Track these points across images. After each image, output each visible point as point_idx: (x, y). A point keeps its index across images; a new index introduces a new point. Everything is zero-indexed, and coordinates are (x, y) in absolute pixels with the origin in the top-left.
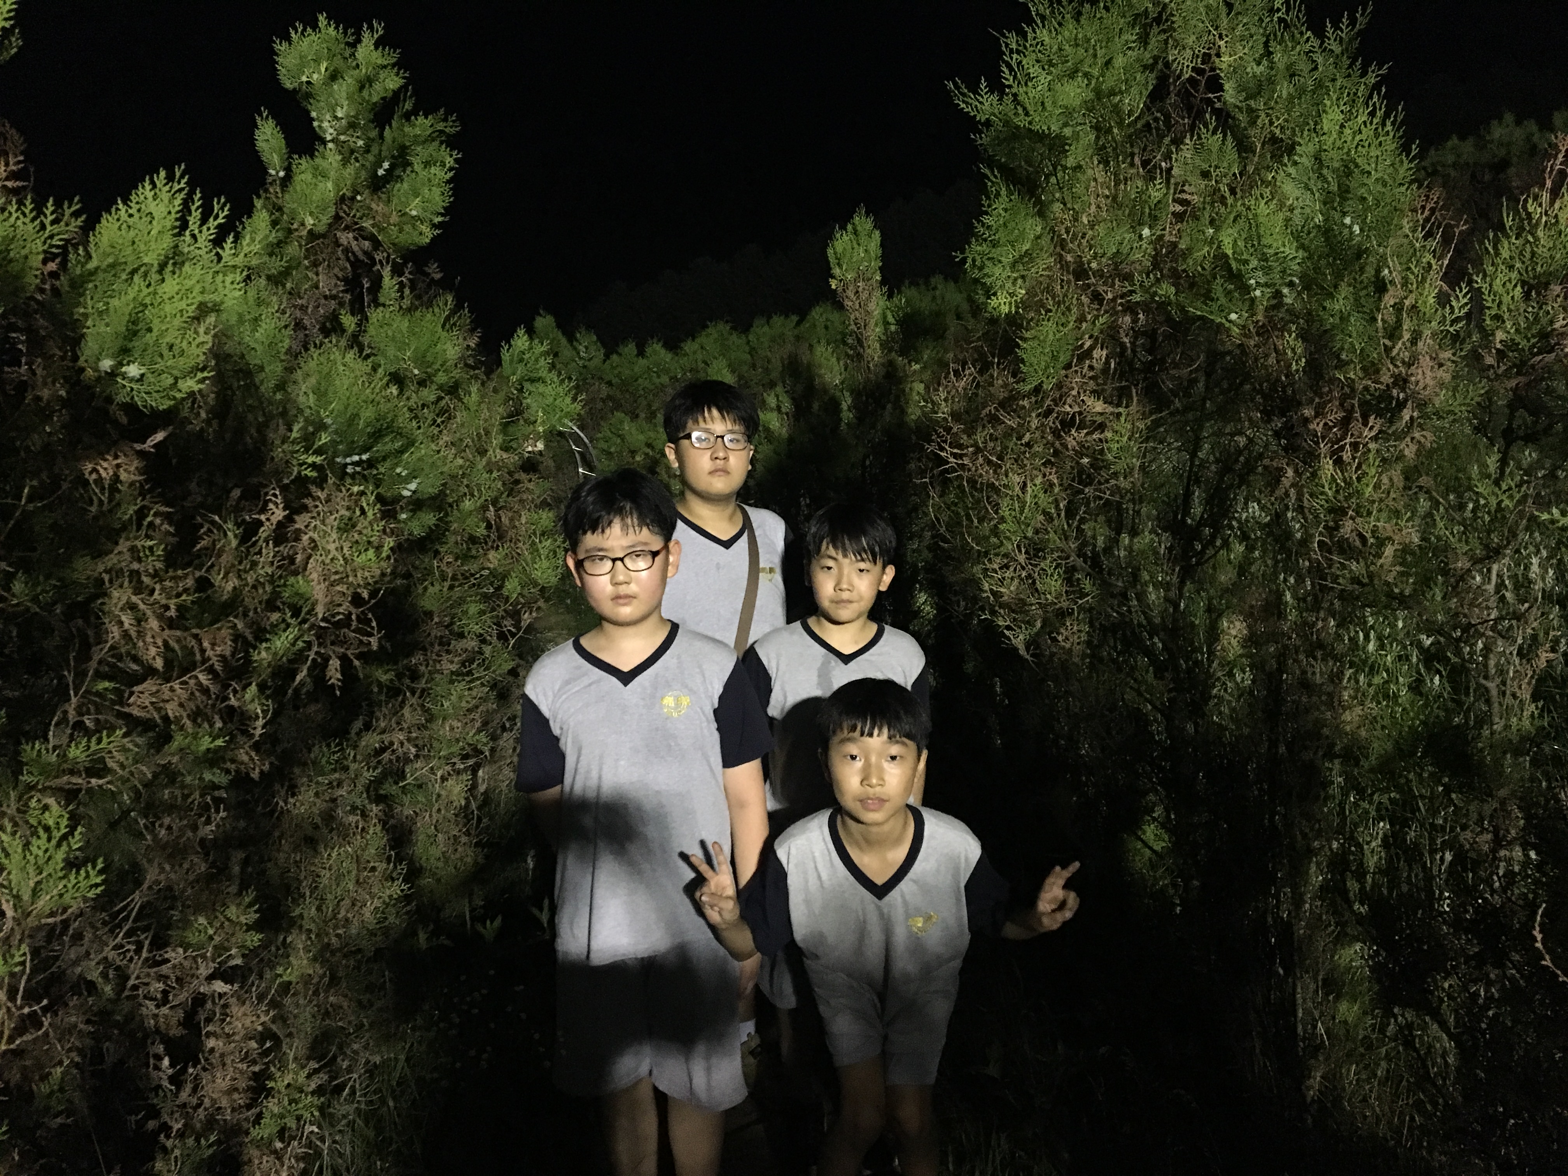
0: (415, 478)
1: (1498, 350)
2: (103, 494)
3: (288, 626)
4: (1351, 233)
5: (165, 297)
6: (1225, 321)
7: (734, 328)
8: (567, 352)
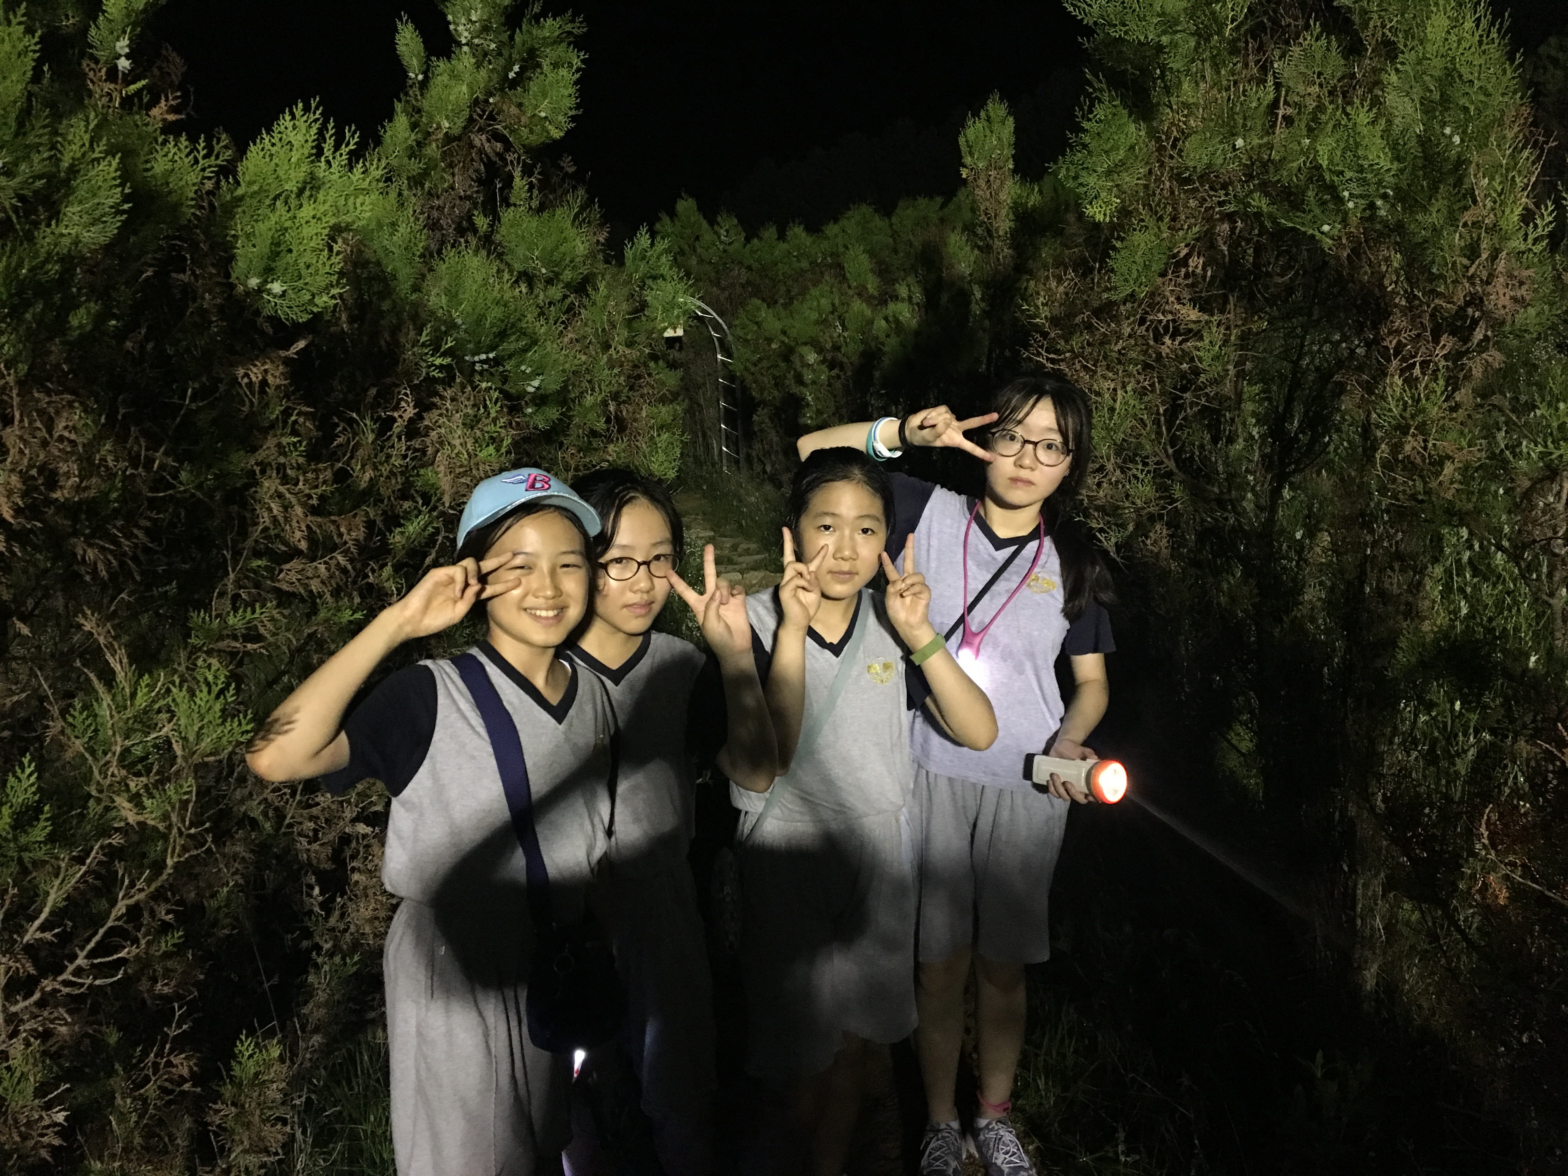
0: (539, 375)
2: (254, 397)
3: (420, 512)
4: (1450, 143)
5: (303, 222)
6: (1317, 233)
7: (876, 211)
8: (708, 236)
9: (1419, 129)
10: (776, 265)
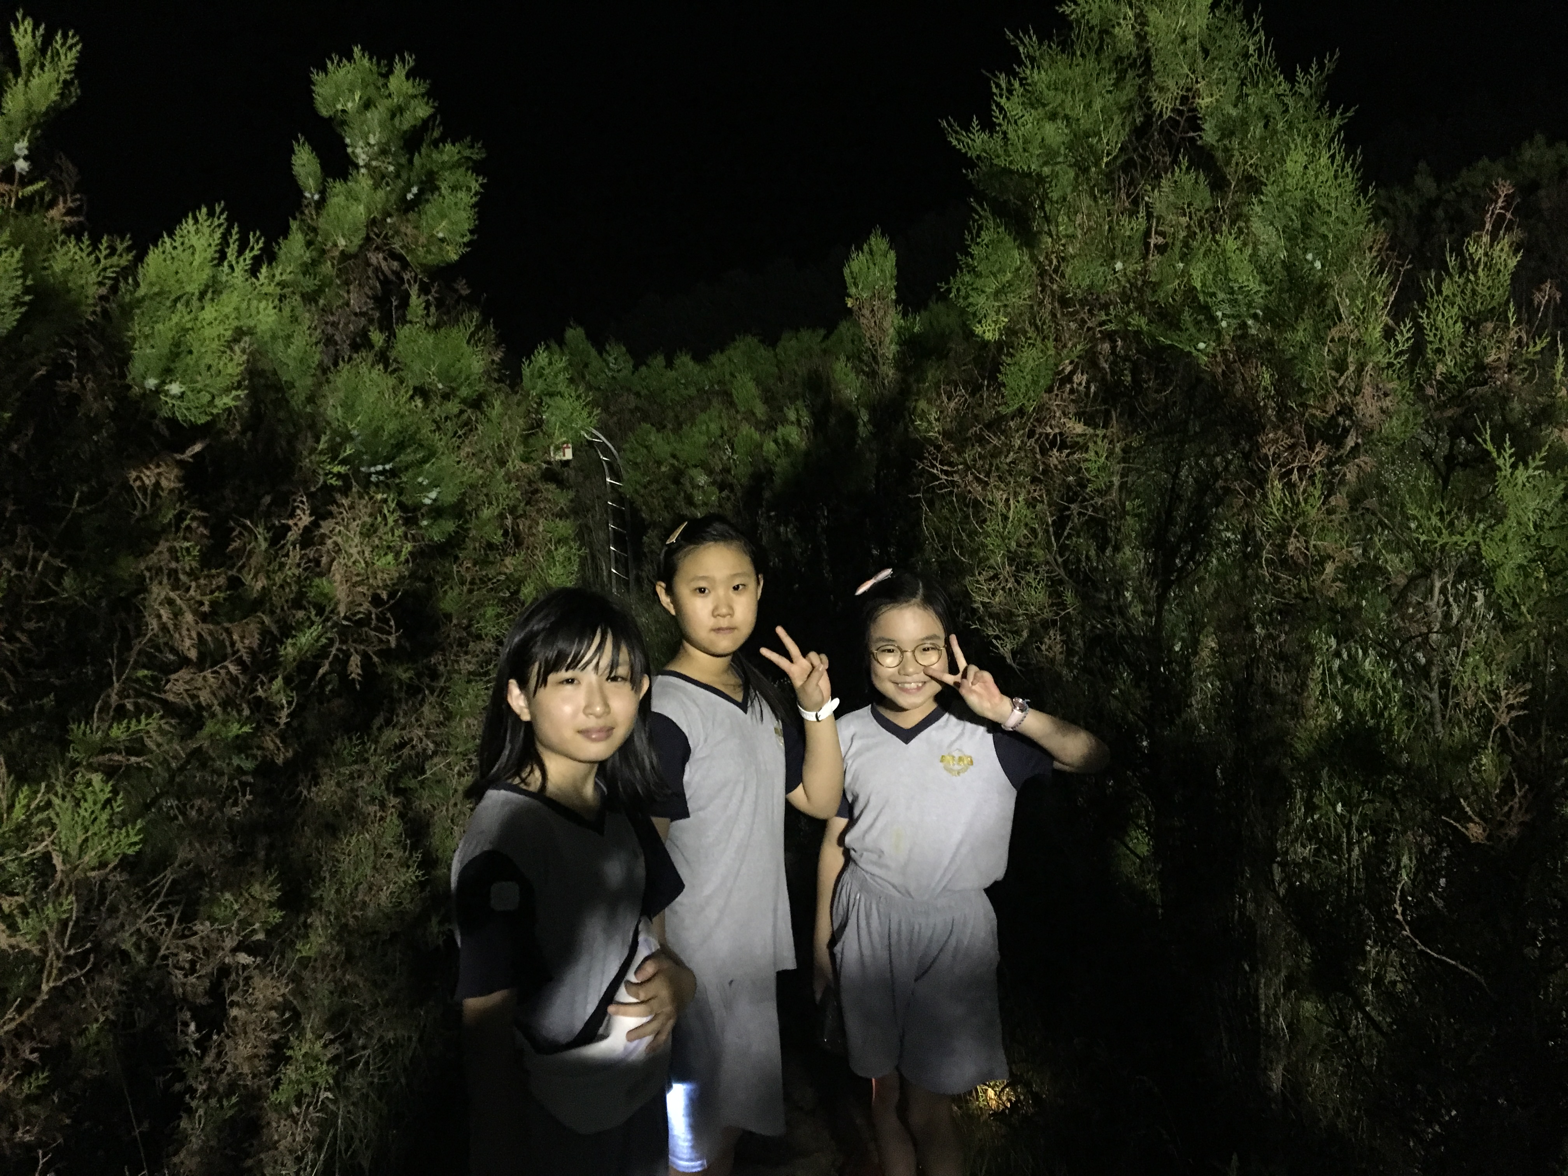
0: (436, 487)
1: (1438, 382)
2: (146, 499)
3: (313, 623)
4: (1313, 268)
5: (205, 323)
6: (1193, 350)
7: (762, 341)
8: (595, 362)
9: (1283, 255)
10: (664, 391)
